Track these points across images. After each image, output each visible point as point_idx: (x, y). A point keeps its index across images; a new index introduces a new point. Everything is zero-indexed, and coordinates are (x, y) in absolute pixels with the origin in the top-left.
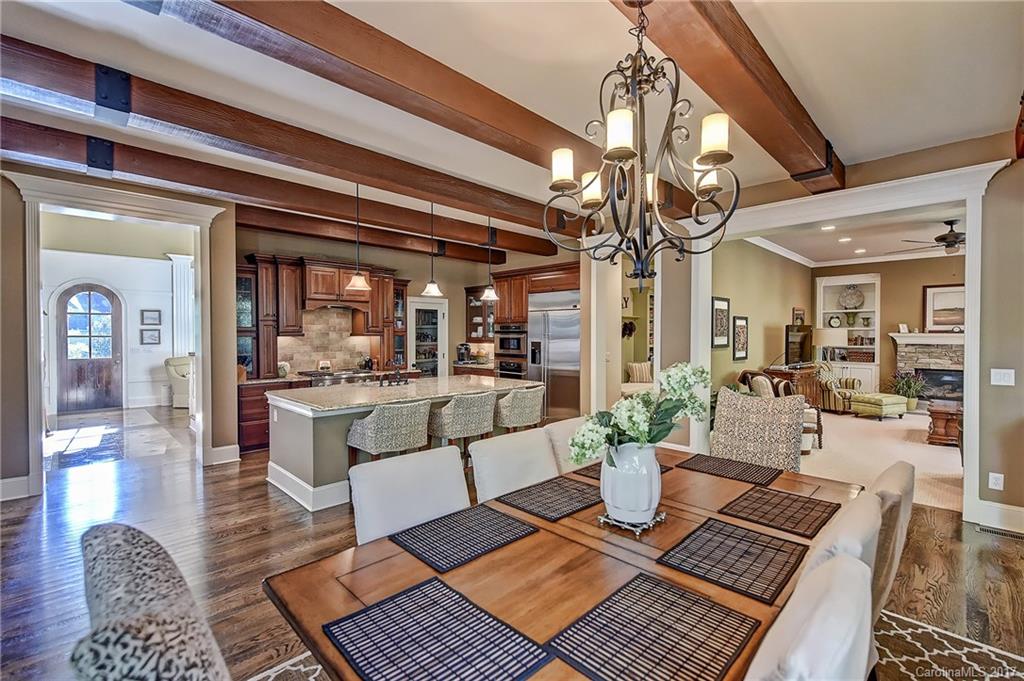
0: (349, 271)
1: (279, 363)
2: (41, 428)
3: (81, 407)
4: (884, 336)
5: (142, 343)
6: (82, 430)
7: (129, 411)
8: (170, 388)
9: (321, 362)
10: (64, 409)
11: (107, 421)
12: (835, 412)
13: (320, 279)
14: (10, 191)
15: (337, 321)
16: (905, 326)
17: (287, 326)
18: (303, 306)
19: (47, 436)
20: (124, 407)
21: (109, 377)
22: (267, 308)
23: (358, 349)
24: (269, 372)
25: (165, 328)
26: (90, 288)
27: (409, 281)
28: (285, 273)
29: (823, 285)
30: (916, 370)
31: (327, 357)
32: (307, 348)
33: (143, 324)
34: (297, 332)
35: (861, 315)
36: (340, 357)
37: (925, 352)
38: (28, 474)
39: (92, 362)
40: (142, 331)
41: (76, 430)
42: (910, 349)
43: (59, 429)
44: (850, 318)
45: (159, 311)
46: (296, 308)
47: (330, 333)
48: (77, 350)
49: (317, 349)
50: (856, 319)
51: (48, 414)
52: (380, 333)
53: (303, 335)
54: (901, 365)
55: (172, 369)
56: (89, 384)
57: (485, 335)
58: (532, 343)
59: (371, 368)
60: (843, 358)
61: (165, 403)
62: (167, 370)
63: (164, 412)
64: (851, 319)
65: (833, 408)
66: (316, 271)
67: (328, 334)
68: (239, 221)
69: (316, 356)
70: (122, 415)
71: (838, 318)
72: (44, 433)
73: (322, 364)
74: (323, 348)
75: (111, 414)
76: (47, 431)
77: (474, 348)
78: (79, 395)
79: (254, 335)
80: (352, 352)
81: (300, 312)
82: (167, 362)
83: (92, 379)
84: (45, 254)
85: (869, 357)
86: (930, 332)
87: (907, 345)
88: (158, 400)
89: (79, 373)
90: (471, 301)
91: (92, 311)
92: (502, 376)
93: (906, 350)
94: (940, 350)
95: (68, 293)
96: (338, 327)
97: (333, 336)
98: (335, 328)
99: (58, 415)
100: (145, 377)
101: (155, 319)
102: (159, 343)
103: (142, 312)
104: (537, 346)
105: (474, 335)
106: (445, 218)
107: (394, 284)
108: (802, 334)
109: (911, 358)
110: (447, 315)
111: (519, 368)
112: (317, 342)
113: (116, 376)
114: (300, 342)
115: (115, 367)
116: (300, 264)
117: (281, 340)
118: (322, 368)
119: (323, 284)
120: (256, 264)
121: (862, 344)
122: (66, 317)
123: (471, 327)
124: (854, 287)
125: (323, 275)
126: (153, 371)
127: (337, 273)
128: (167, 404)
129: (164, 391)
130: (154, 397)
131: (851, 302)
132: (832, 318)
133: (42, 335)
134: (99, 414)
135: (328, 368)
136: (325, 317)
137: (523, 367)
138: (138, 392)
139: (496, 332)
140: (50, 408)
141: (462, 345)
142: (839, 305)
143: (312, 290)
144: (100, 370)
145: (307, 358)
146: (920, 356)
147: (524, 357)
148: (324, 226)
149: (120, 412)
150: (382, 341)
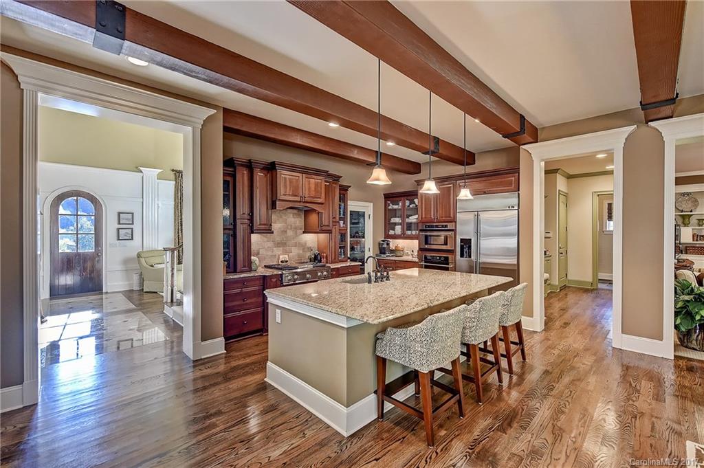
0: (309, 176)
1: (252, 257)
2: (37, 314)
3: (70, 292)
5: (119, 239)
6: (72, 314)
7: (108, 296)
8: (141, 275)
9: (281, 257)
10: (55, 292)
11: (91, 305)
13: (288, 183)
14: (9, 77)
15: (293, 220)
17: (260, 225)
18: (273, 206)
19: (42, 322)
20: (104, 291)
21: (93, 266)
22: (242, 209)
23: (309, 244)
24: (245, 266)
25: (137, 227)
26: (78, 194)
27: (350, 187)
28: (259, 175)
31: (285, 252)
32: (270, 244)
33: (119, 223)
34: (268, 230)
35: (696, 217)
36: (295, 251)
38: (22, 382)
39: (78, 255)
40: (118, 229)
41: (68, 315)
43: (51, 315)
45: (133, 214)
46: (267, 208)
47: (288, 231)
48: (66, 244)
49: (278, 245)
50: (691, 220)
51: (42, 298)
52: (329, 232)
53: (273, 233)
55: (143, 260)
56: (77, 273)
57: (403, 233)
58: (461, 240)
59: (320, 261)
61: (136, 288)
62: (139, 261)
63: (135, 296)
64: (687, 220)
66: (284, 175)
67: (286, 231)
68: (226, 125)
69: (277, 251)
70: (102, 299)
72: (39, 319)
73: (282, 258)
74: (282, 244)
75: (93, 298)
76: (42, 318)
77: (393, 244)
78: (67, 280)
79: (231, 232)
80: (303, 246)
81: (270, 211)
82: (139, 256)
83: (79, 269)
84: (42, 165)
88: (131, 285)
89: (67, 263)
90: (389, 205)
91: (79, 213)
92: (426, 267)
95: (60, 198)
96: (293, 225)
97: (290, 233)
98: (291, 226)
99: (51, 299)
100: (119, 267)
101: (128, 219)
102: (132, 239)
103: (119, 214)
104: (466, 243)
105: (391, 232)
106: (406, 126)
107: (340, 190)
110: (371, 216)
111: (446, 260)
112: (277, 239)
113: (97, 266)
114: (265, 239)
115: (97, 259)
116: (271, 168)
117: (254, 237)
118: (282, 262)
119: (290, 186)
120: (235, 168)
122: (57, 219)
123: (389, 226)
124: (688, 194)
125: (290, 179)
126: (126, 262)
127: (301, 177)
128: (137, 288)
129: (136, 278)
130: (127, 283)
131: (687, 206)
133: (39, 233)
134: (83, 299)
135: (287, 261)
137: (450, 260)
138: (115, 280)
139: (421, 230)
140: (44, 293)
141: (383, 241)
143: (283, 192)
144: (85, 261)
145: (270, 253)
147: (452, 252)
148: (294, 134)
149: (99, 297)
150: (330, 239)
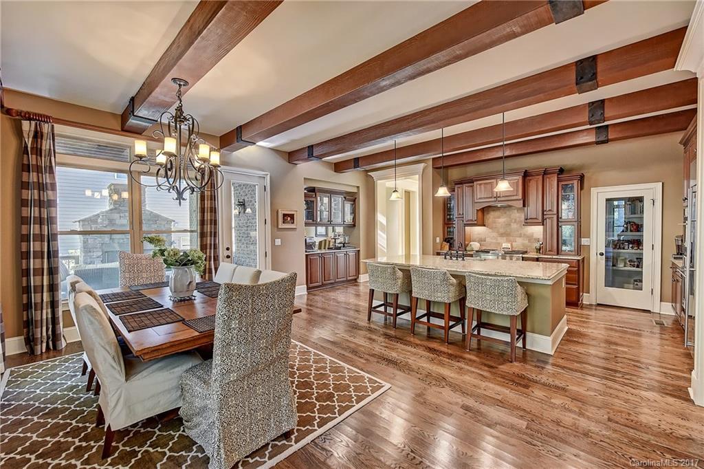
9: (503, 244)
13: (483, 188)
15: (518, 215)
17: (468, 220)
22: (459, 210)
31: (508, 241)
32: (495, 234)
36: (519, 241)
47: (512, 224)
49: (502, 235)
52: (542, 224)
66: (480, 184)
67: (510, 225)
69: (500, 240)
74: (506, 235)
80: (530, 238)
97: (514, 226)
98: (515, 220)
112: (502, 231)
114: (490, 230)
117: (469, 229)
118: (505, 248)
119: (485, 191)
125: (485, 185)
127: (495, 182)
135: (510, 248)
136: (508, 213)
143: (478, 197)
145: (494, 241)
150: (545, 231)
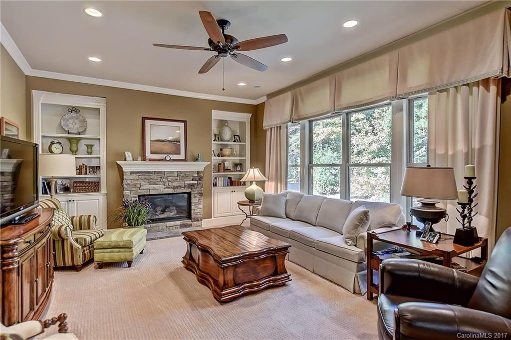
4: (109, 165)
12: (74, 268)
16: (130, 154)
29: (41, 102)
30: (139, 196)
35: (83, 142)
37: (146, 179)
42: (134, 176)
44: (72, 144)
50: (79, 145)
54: (126, 192)
60: (66, 189)
64: (74, 145)
65: (69, 263)
71: (59, 143)
85: (94, 186)
86: (150, 160)
87: (132, 173)
93: (131, 177)
94: (156, 177)
108: (15, 161)
109: (135, 185)
121: (86, 174)
124: (76, 109)
131: (74, 126)
132: (52, 143)
142: (61, 129)
146: (143, 183)
